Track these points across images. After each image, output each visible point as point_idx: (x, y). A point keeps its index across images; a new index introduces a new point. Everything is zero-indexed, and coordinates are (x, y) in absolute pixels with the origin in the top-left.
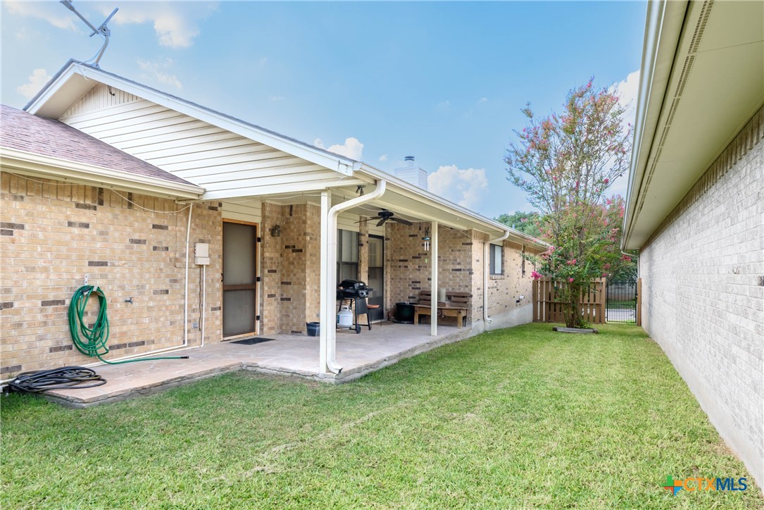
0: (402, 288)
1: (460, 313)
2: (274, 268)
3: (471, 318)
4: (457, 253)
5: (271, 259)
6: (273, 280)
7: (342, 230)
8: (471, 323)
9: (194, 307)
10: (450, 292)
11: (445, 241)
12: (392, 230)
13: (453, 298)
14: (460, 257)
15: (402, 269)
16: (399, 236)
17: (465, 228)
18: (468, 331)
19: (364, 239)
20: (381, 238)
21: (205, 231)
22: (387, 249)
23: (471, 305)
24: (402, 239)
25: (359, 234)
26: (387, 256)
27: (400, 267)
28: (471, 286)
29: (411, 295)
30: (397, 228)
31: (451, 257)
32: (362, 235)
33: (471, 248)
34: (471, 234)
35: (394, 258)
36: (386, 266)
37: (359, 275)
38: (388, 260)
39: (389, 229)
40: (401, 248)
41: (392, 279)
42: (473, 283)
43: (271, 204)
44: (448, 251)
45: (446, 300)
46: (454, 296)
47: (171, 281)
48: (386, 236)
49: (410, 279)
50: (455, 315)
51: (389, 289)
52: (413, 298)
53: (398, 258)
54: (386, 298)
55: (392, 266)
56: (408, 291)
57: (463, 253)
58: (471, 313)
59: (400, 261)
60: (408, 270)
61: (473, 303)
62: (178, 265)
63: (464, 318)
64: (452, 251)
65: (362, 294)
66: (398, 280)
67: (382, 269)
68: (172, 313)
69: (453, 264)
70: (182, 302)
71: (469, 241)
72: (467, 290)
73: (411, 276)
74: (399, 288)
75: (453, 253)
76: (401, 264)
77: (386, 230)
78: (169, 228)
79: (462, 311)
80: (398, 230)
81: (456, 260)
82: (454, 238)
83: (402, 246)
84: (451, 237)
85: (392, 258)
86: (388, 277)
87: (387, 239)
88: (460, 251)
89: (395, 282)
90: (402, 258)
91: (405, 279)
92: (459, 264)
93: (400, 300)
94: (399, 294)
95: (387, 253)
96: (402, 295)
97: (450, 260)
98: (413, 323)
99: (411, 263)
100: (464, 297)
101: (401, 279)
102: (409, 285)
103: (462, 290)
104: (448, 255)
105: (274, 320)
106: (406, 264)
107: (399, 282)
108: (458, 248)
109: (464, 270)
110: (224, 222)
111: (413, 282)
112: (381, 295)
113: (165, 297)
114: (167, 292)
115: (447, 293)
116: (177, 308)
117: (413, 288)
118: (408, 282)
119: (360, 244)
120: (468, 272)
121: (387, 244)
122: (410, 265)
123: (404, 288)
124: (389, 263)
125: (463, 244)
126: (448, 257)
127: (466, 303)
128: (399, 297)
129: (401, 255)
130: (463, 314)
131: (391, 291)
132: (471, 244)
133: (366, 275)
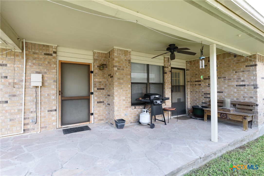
0: (197, 97)
1: (245, 119)
2: (102, 87)
3: (257, 122)
4: (241, 73)
5: (100, 82)
6: (102, 94)
7: (149, 65)
8: (257, 125)
9: (32, 110)
10: (235, 101)
11: (229, 66)
12: (191, 64)
13: (237, 106)
14: (244, 76)
15: (197, 86)
16: (195, 68)
17: (249, 54)
18: (255, 134)
19: (167, 70)
20: (183, 69)
21: (41, 67)
22: (187, 75)
23: (257, 113)
24: (197, 69)
25: (163, 67)
26: (187, 79)
27: (196, 85)
28: (257, 97)
29: (204, 101)
30: (193, 63)
31: (235, 77)
32: (165, 67)
33: (256, 69)
34: (255, 58)
35: (192, 80)
36: (187, 85)
37: (164, 90)
38: (188, 82)
39: (188, 65)
40: (196, 74)
41: (191, 92)
42: (258, 95)
43: (99, 53)
44: (232, 73)
45: (231, 107)
46: (239, 104)
47: (10, 96)
48: (187, 68)
49: (203, 92)
50: (240, 120)
51: (188, 98)
52: (205, 103)
53: (194, 80)
54: (187, 102)
55: (191, 85)
56: (201, 99)
57: (247, 73)
58: (256, 117)
59: (196, 81)
60: (201, 87)
61: (258, 111)
62: (16, 86)
63: (250, 122)
64: (236, 72)
65: (156, 102)
66: (195, 92)
67: (184, 86)
68: (11, 114)
69: (237, 81)
70: (21, 108)
71: (253, 63)
72: (252, 100)
73: (203, 90)
74: (195, 97)
75: (237, 74)
76: (197, 83)
77: (186, 65)
78: (8, 65)
79: (247, 118)
80: (194, 64)
81: (240, 79)
82: (238, 63)
83: (197, 73)
84: (235, 63)
85: (190, 80)
86: (188, 91)
87: (187, 70)
88: (244, 71)
89: (193, 94)
90: (197, 80)
91: (199, 92)
92: (243, 81)
93: (196, 104)
94: (196, 101)
95: (187, 78)
96: (198, 101)
97: (234, 79)
98: (203, 120)
99: (203, 83)
100: (249, 106)
101: (196, 92)
102: (202, 96)
103: (247, 100)
104: (232, 75)
105: (103, 115)
106: (200, 83)
107: (196, 94)
108: (242, 70)
109: (248, 85)
110: (61, 63)
111: (204, 94)
112: (184, 101)
113: (5, 105)
114: (7, 102)
115: (231, 101)
116: (16, 111)
117: (205, 97)
118: (202, 94)
119: (164, 73)
120: (253, 87)
121: (187, 72)
122: (203, 84)
123: (199, 97)
124: (189, 83)
125: (246, 66)
126: (232, 77)
127: (251, 110)
128: (196, 102)
129: (196, 78)
130: (249, 119)
131: (191, 99)
132: (256, 65)
133: (170, 90)
